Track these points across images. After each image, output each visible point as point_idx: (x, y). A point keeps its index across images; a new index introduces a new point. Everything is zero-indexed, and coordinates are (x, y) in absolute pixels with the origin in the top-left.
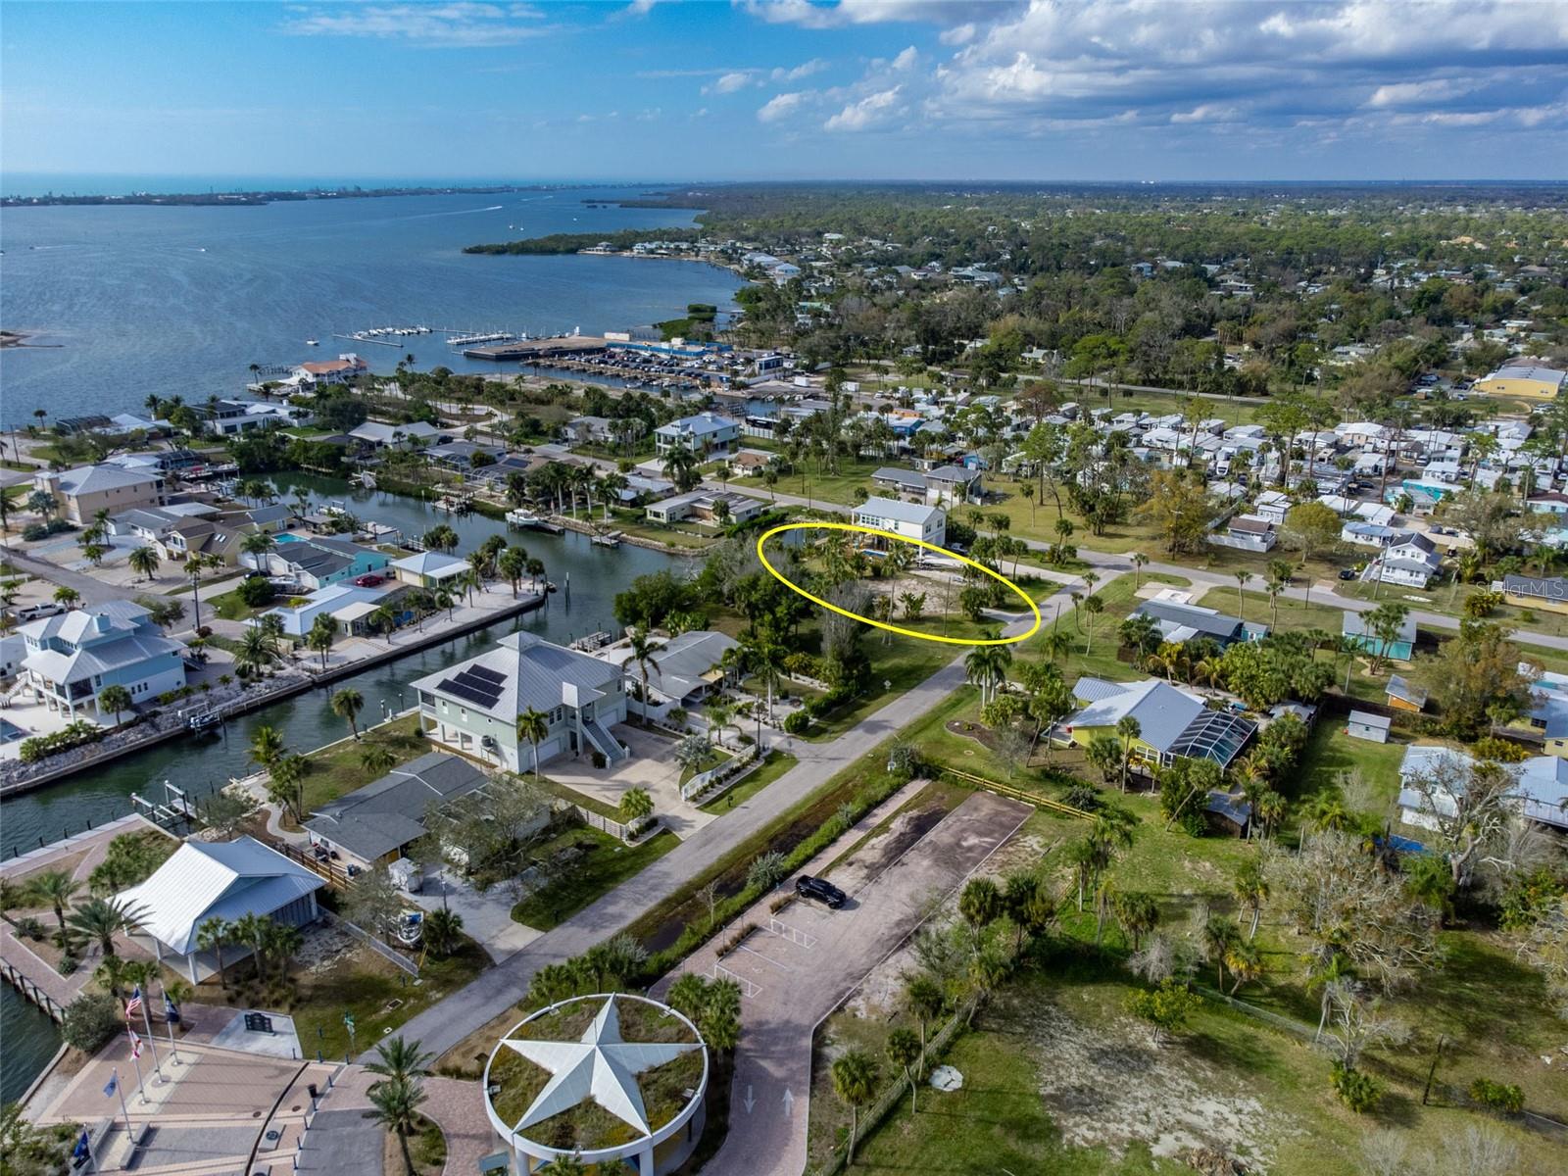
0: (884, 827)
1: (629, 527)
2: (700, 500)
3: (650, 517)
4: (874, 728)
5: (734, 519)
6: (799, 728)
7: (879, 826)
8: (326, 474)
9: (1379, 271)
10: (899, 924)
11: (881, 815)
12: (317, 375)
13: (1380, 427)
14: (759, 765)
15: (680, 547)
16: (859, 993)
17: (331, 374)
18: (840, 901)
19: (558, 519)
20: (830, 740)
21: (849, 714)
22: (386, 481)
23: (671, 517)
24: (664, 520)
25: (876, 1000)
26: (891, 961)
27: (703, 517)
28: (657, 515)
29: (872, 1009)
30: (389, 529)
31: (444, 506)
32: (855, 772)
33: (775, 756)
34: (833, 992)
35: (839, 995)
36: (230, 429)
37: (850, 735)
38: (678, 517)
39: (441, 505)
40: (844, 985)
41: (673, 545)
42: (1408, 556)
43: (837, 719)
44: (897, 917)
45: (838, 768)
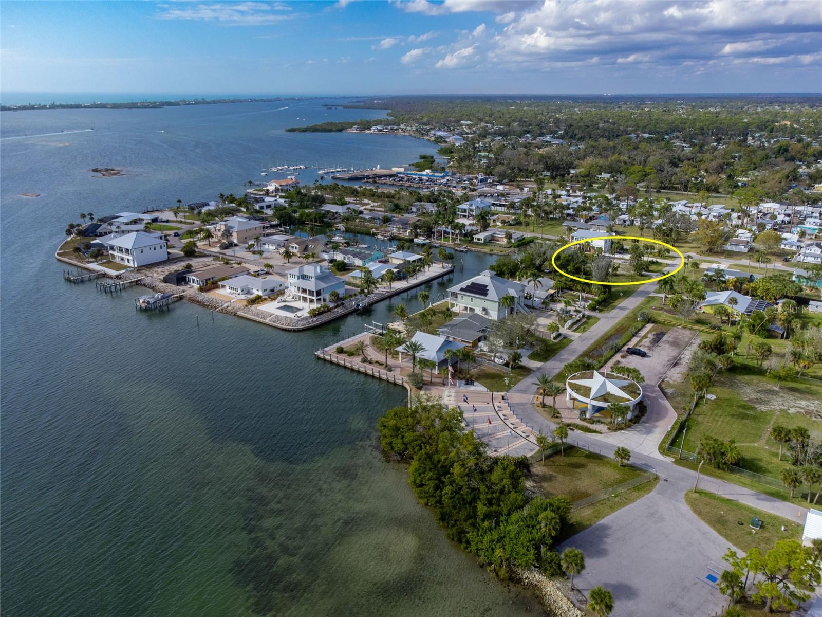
0: (645, 337)
1: (468, 245)
2: (495, 234)
3: (475, 241)
4: (622, 308)
5: (513, 241)
6: (593, 309)
7: (644, 336)
8: (319, 226)
9: (750, 138)
10: (668, 361)
11: (642, 333)
12: (281, 186)
13: (779, 205)
14: (585, 320)
15: (496, 252)
16: (667, 377)
17: (287, 185)
18: (644, 355)
19: (436, 242)
20: (608, 312)
21: (609, 305)
22: (349, 228)
23: (485, 239)
24: (482, 242)
25: (673, 379)
26: (672, 370)
27: (498, 241)
28: (479, 239)
29: (674, 381)
30: (366, 246)
31: (382, 238)
32: (623, 322)
33: (589, 317)
34: (657, 377)
35: (660, 378)
36: (262, 208)
37: (615, 312)
38: (487, 241)
39: (379, 237)
40: (660, 376)
41: (492, 251)
42: (813, 251)
43: (606, 306)
44: (667, 359)
45: (617, 321)
